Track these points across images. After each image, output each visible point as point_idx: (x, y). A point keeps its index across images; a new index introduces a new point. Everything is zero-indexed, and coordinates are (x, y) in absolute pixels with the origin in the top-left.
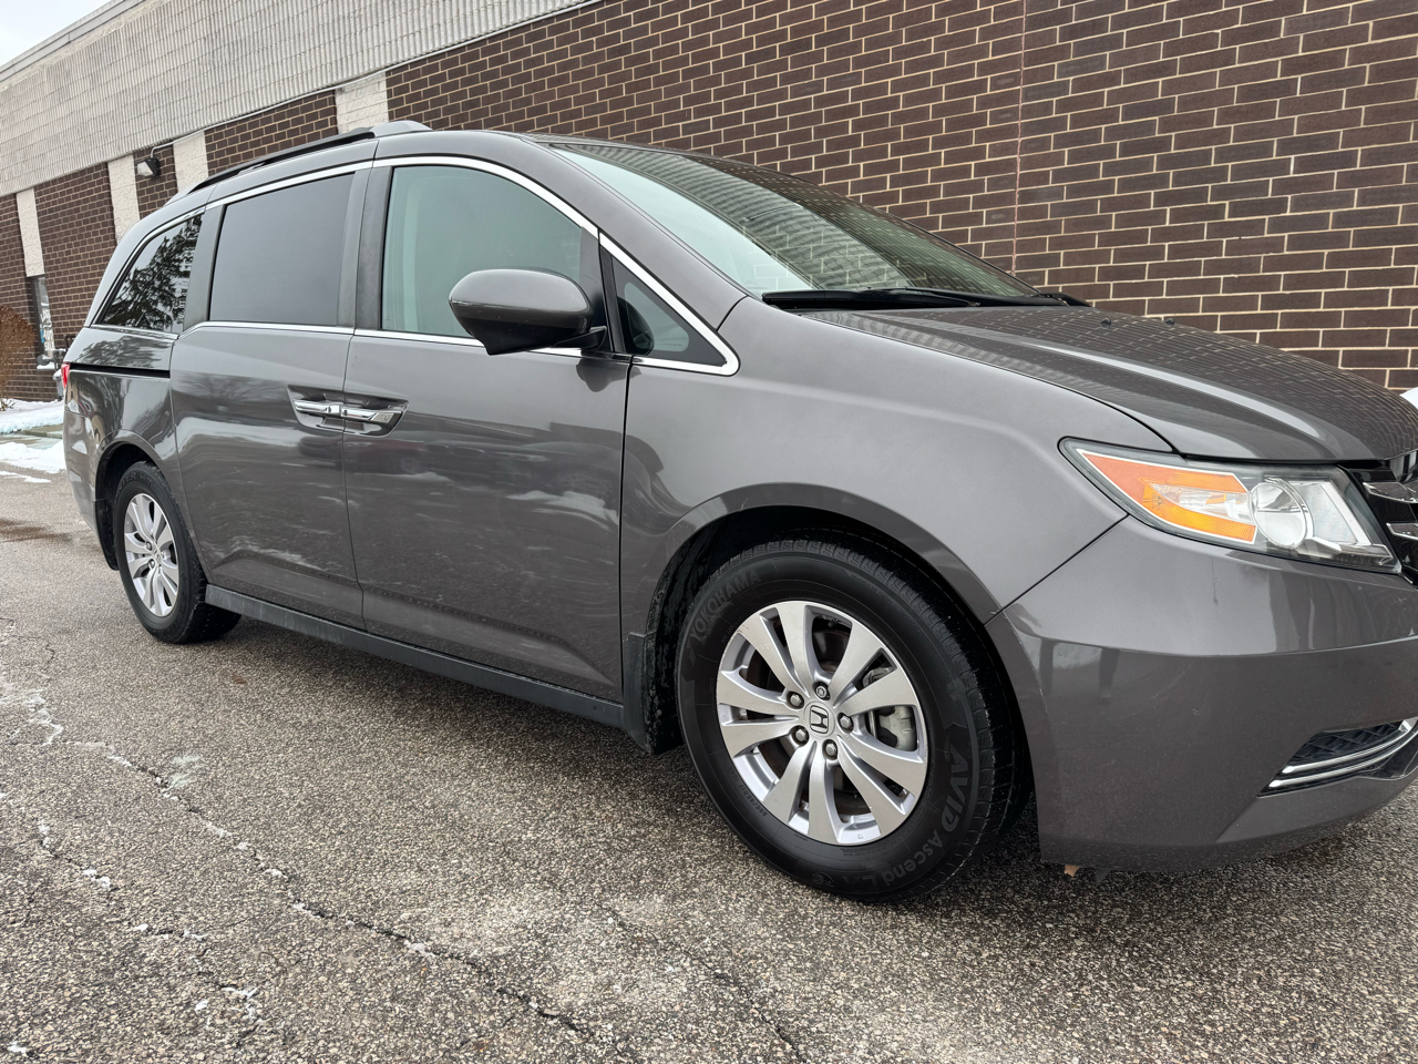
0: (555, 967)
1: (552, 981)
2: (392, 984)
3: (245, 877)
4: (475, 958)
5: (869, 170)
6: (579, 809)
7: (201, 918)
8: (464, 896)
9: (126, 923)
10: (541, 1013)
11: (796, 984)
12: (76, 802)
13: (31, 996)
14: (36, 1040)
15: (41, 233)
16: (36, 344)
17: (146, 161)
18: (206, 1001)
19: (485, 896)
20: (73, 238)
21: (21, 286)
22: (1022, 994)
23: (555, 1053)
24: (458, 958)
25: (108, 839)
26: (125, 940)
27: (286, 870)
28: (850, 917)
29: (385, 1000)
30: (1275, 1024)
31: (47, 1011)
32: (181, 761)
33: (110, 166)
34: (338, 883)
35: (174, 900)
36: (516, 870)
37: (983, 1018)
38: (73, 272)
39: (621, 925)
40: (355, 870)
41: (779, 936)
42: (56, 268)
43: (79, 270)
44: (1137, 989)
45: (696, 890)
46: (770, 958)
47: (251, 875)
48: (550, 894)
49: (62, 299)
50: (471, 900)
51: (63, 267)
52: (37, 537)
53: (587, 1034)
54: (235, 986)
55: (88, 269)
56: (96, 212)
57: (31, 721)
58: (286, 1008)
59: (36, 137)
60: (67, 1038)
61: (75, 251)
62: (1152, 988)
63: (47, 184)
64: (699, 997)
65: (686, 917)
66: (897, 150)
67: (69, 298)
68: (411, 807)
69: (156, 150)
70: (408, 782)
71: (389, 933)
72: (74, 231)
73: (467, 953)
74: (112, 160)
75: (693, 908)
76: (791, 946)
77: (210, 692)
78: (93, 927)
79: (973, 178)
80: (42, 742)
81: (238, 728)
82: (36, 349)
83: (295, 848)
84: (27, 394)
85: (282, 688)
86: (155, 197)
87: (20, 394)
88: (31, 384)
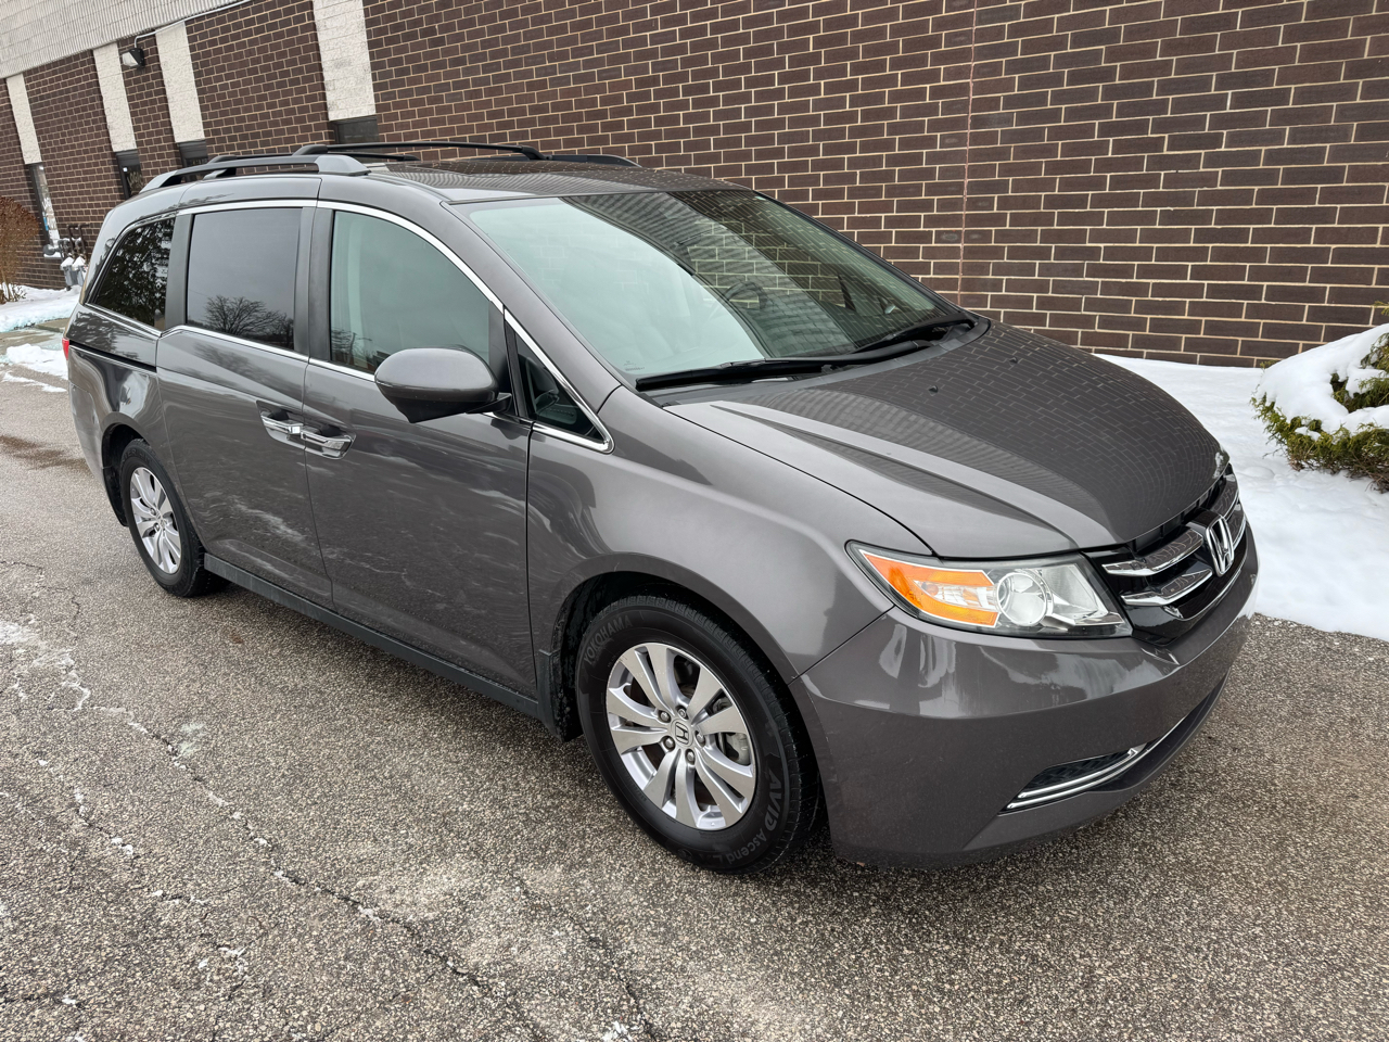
0: (469, 931)
1: (467, 944)
2: (346, 944)
3: (238, 846)
4: (411, 923)
5: (830, 88)
7: (204, 885)
8: (407, 865)
9: (146, 889)
10: (454, 971)
11: (649, 947)
12: (104, 772)
13: (77, 956)
14: (82, 994)
15: (34, 120)
16: (40, 232)
17: (130, 50)
18: (207, 960)
19: (424, 865)
20: (66, 127)
21: (20, 174)
22: (817, 957)
23: (461, 1005)
24: (398, 922)
25: (130, 808)
26: (146, 905)
27: (270, 839)
28: (704, 885)
29: (339, 960)
30: (1000, 982)
31: (89, 970)
32: (188, 729)
33: (96, 54)
34: (311, 852)
35: (183, 868)
36: (450, 839)
37: (782, 977)
38: (69, 161)
39: (526, 893)
40: (324, 839)
41: (645, 904)
42: (53, 157)
43: (75, 160)
44: (906, 952)
45: (589, 860)
46: (634, 923)
47: (243, 844)
48: (474, 863)
49: (62, 188)
50: (413, 869)
51: (59, 156)
52: (58, 464)
53: (486, 989)
54: (229, 946)
55: (83, 159)
56: (86, 101)
57: (63, 684)
58: (266, 966)
60: (105, 992)
61: (70, 140)
62: (917, 951)
63: (35, 70)
64: (574, 958)
65: (577, 885)
66: (857, 69)
67: (68, 187)
68: (372, 777)
69: (138, 40)
71: (347, 899)
72: (67, 120)
73: (405, 918)
74: (98, 48)
75: (584, 878)
76: (653, 913)
77: (213, 653)
78: (121, 893)
79: (928, 101)
80: (73, 707)
81: (235, 694)
82: (42, 238)
83: (278, 819)
84: (36, 282)
85: (273, 648)
86: (142, 88)
87: (31, 282)
88: (40, 271)
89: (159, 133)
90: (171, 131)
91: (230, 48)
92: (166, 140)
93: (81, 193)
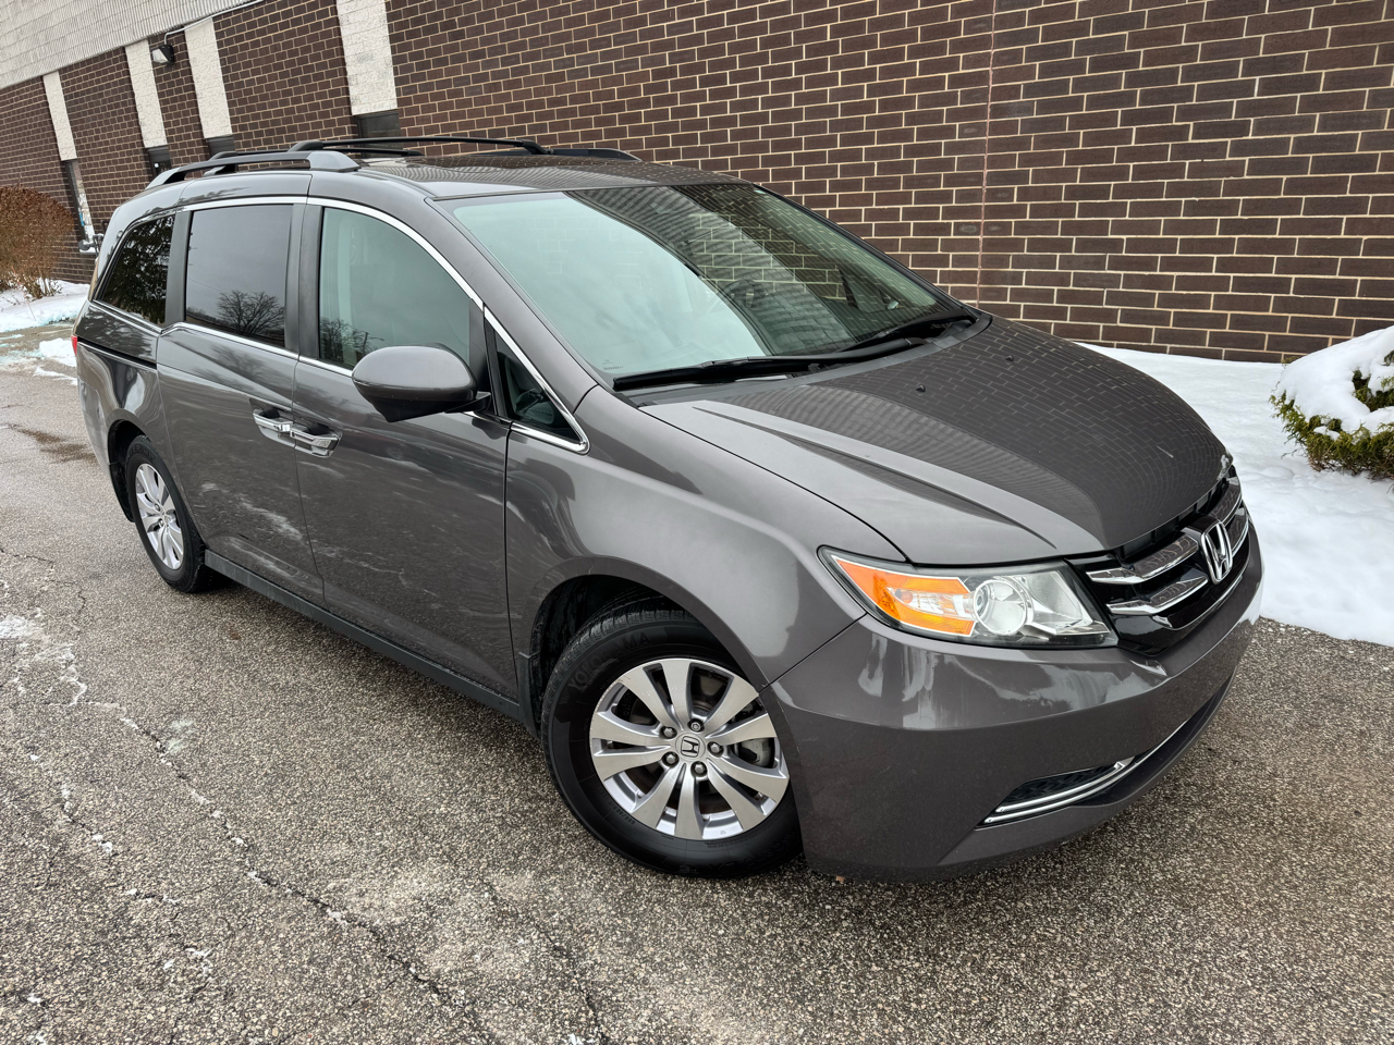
1: (431, 950)
3: (215, 846)
4: (377, 927)
5: (847, 78)
7: (177, 884)
8: (379, 868)
9: (121, 887)
10: (416, 977)
11: (613, 957)
12: (92, 766)
13: (46, 954)
14: (47, 992)
15: (70, 117)
16: (77, 228)
17: (160, 47)
18: (173, 960)
19: (395, 869)
21: (56, 170)
22: (783, 971)
23: (419, 1014)
24: (364, 926)
25: (114, 804)
26: (119, 903)
27: (247, 839)
29: (303, 963)
31: (57, 967)
32: (177, 725)
33: (127, 51)
34: (285, 852)
35: (159, 866)
36: (424, 843)
37: (745, 991)
38: (103, 157)
39: (494, 899)
40: (300, 840)
41: (613, 913)
42: (87, 153)
43: (109, 156)
44: (875, 968)
45: (561, 866)
46: (600, 933)
47: (220, 843)
48: (446, 868)
49: (96, 184)
50: (384, 872)
51: (93, 152)
53: (446, 997)
54: (196, 947)
55: (116, 155)
56: (118, 98)
57: (62, 678)
58: (231, 968)
60: (70, 991)
61: (103, 137)
62: (886, 968)
63: (70, 67)
64: (536, 967)
65: (546, 893)
67: (102, 183)
68: (353, 778)
69: (168, 36)
71: (316, 901)
72: (100, 117)
73: (371, 923)
74: (129, 45)
75: (554, 885)
76: (620, 922)
77: (209, 649)
78: (96, 890)
79: (946, 90)
80: (69, 702)
81: (227, 691)
82: (78, 234)
83: (256, 818)
84: (73, 277)
85: (269, 645)
86: (172, 84)
87: (68, 276)
88: (76, 267)
89: (188, 129)
90: (200, 127)
91: (256, 44)
92: (195, 136)
93: (114, 189)
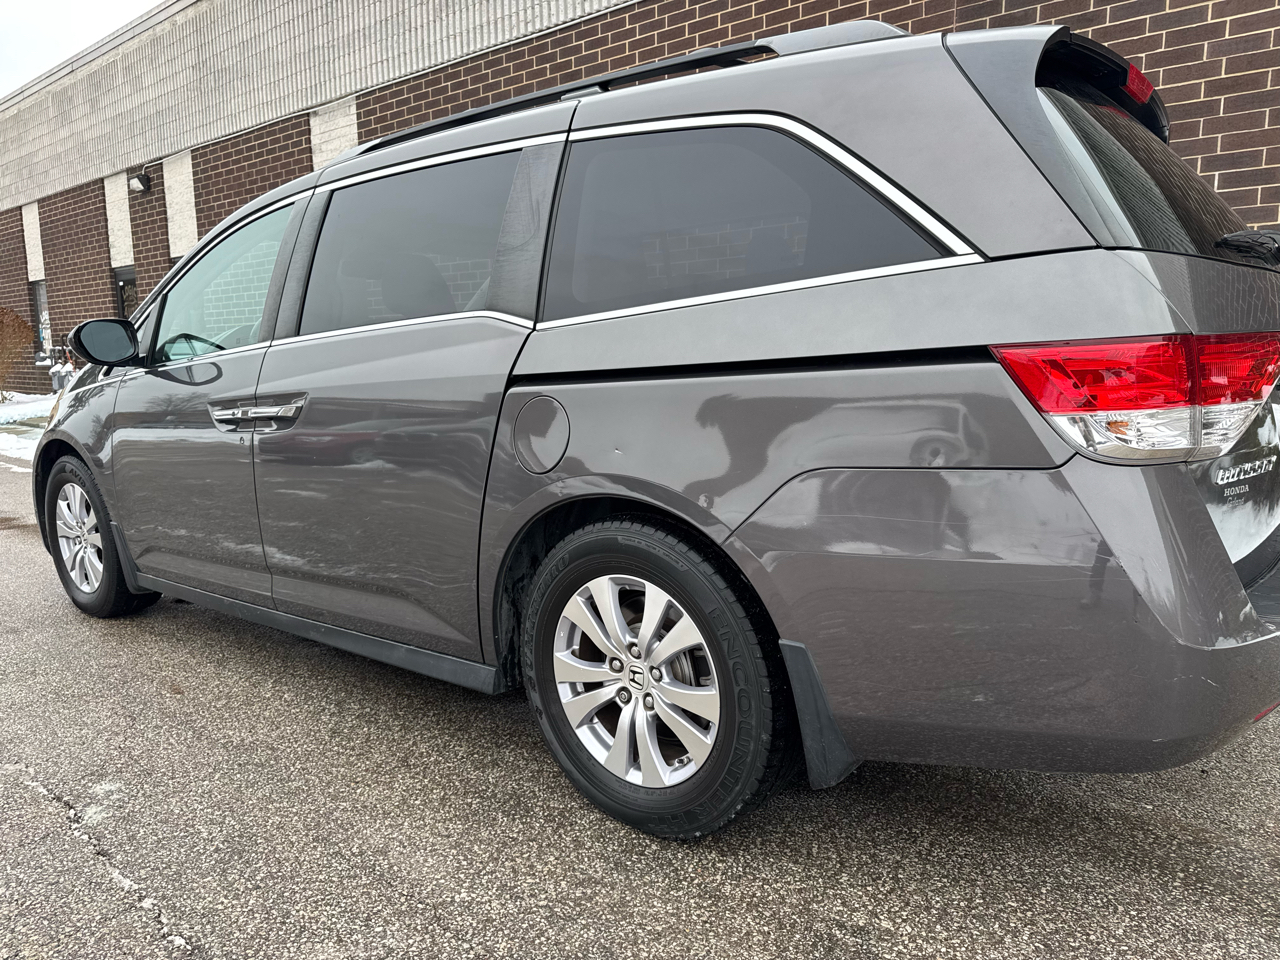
3: (143, 948)
6: (519, 860)
15: (43, 242)
16: (35, 342)
17: (138, 177)
21: (23, 290)
27: (190, 938)
32: (100, 790)
33: (106, 183)
38: (70, 277)
42: (55, 274)
43: (76, 276)
49: (60, 302)
51: (61, 273)
55: (83, 275)
56: (92, 224)
59: (41, 156)
61: (73, 259)
63: (49, 198)
67: (66, 301)
69: (147, 168)
70: (337, 819)
72: (72, 241)
74: (108, 177)
77: (145, 704)
81: (165, 749)
82: (35, 347)
83: (204, 908)
84: (26, 388)
86: (145, 210)
87: (20, 388)
88: (30, 379)
89: (156, 249)
90: (168, 247)
91: (231, 172)
92: (162, 255)
93: (77, 306)
